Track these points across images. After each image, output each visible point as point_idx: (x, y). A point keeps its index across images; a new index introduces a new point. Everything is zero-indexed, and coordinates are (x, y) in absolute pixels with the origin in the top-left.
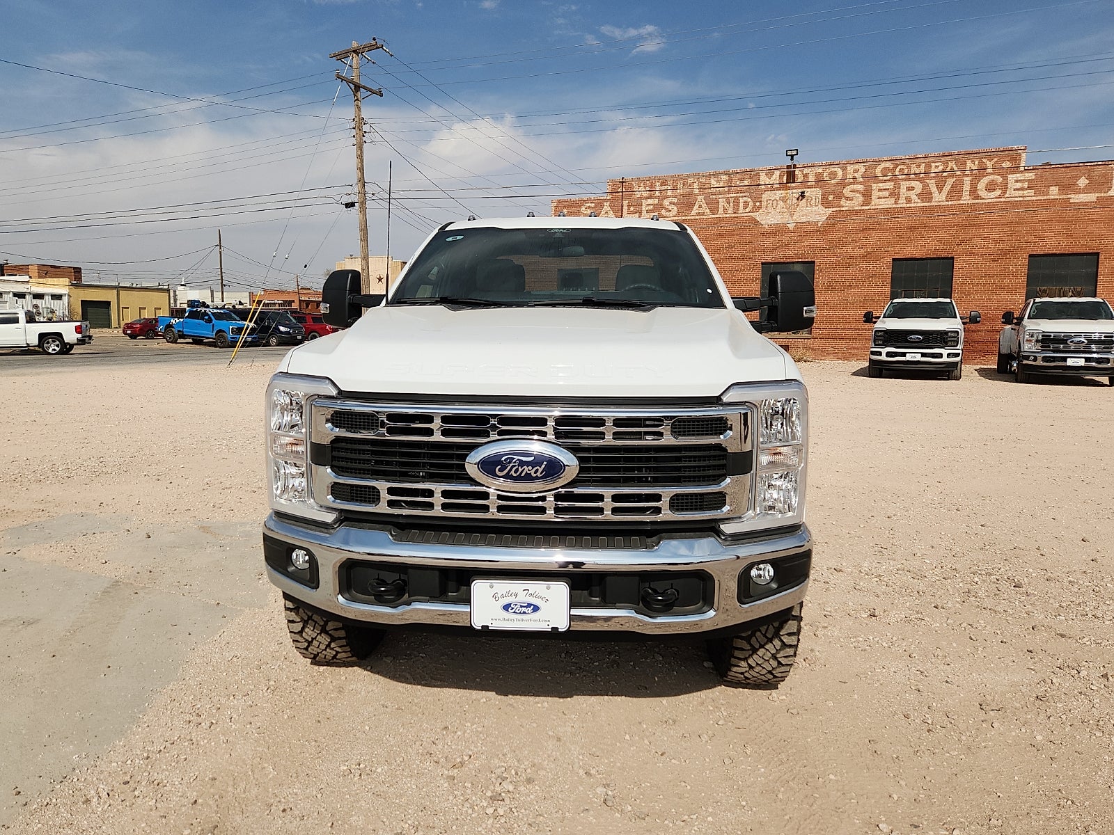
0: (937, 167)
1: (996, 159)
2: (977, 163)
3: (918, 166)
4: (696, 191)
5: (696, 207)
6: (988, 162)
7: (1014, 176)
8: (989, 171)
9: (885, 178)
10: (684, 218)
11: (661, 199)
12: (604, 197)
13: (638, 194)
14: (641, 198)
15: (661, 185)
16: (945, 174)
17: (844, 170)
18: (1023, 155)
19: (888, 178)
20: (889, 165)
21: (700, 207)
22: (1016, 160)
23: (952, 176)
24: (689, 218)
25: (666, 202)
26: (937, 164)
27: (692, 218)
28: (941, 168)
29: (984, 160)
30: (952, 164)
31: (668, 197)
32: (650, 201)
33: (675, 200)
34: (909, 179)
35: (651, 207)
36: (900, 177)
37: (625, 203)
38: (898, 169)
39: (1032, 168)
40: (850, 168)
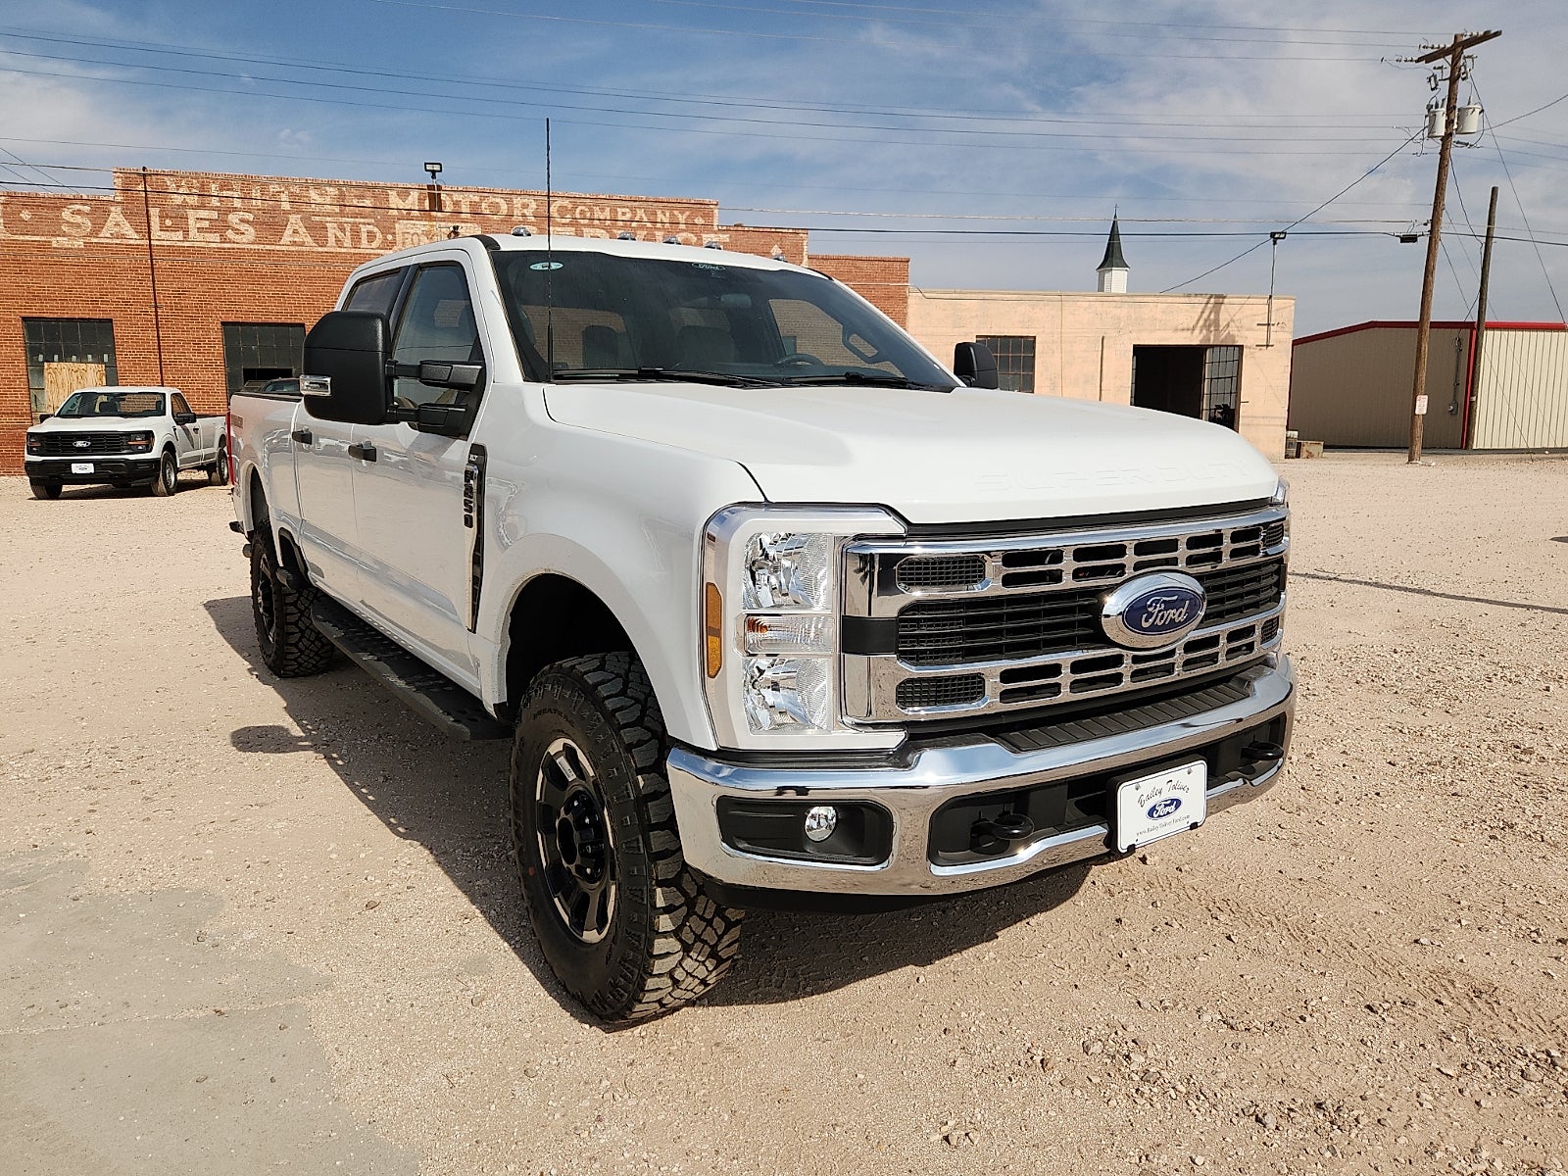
0: (624, 213)
1: (688, 213)
2: (668, 214)
3: (602, 210)
4: (286, 206)
5: (288, 232)
6: (680, 216)
7: (708, 236)
8: (683, 227)
9: (564, 221)
10: (268, 247)
11: (225, 212)
12: (111, 196)
13: (178, 200)
14: (184, 205)
15: (221, 190)
16: (634, 224)
17: (509, 203)
18: (716, 211)
19: (568, 221)
20: (566, 202)
21: (295, 232)
22: (708, 215)
23: (642, 228)
24: (278, 248)
25: (233, 218)
26: (624, 210)
27: (284, 248)
28: (628, 216)
29: (676, 212)
30: (640, 213)
31: (235, 209)
32: (203, 214)
33: (250, 217)
34: (593, 226)
35: (206, 224)
36: (582, 221)
37: (154, 212)
38: (578, 211)
39: (725, 228)
40: (518, 201)
